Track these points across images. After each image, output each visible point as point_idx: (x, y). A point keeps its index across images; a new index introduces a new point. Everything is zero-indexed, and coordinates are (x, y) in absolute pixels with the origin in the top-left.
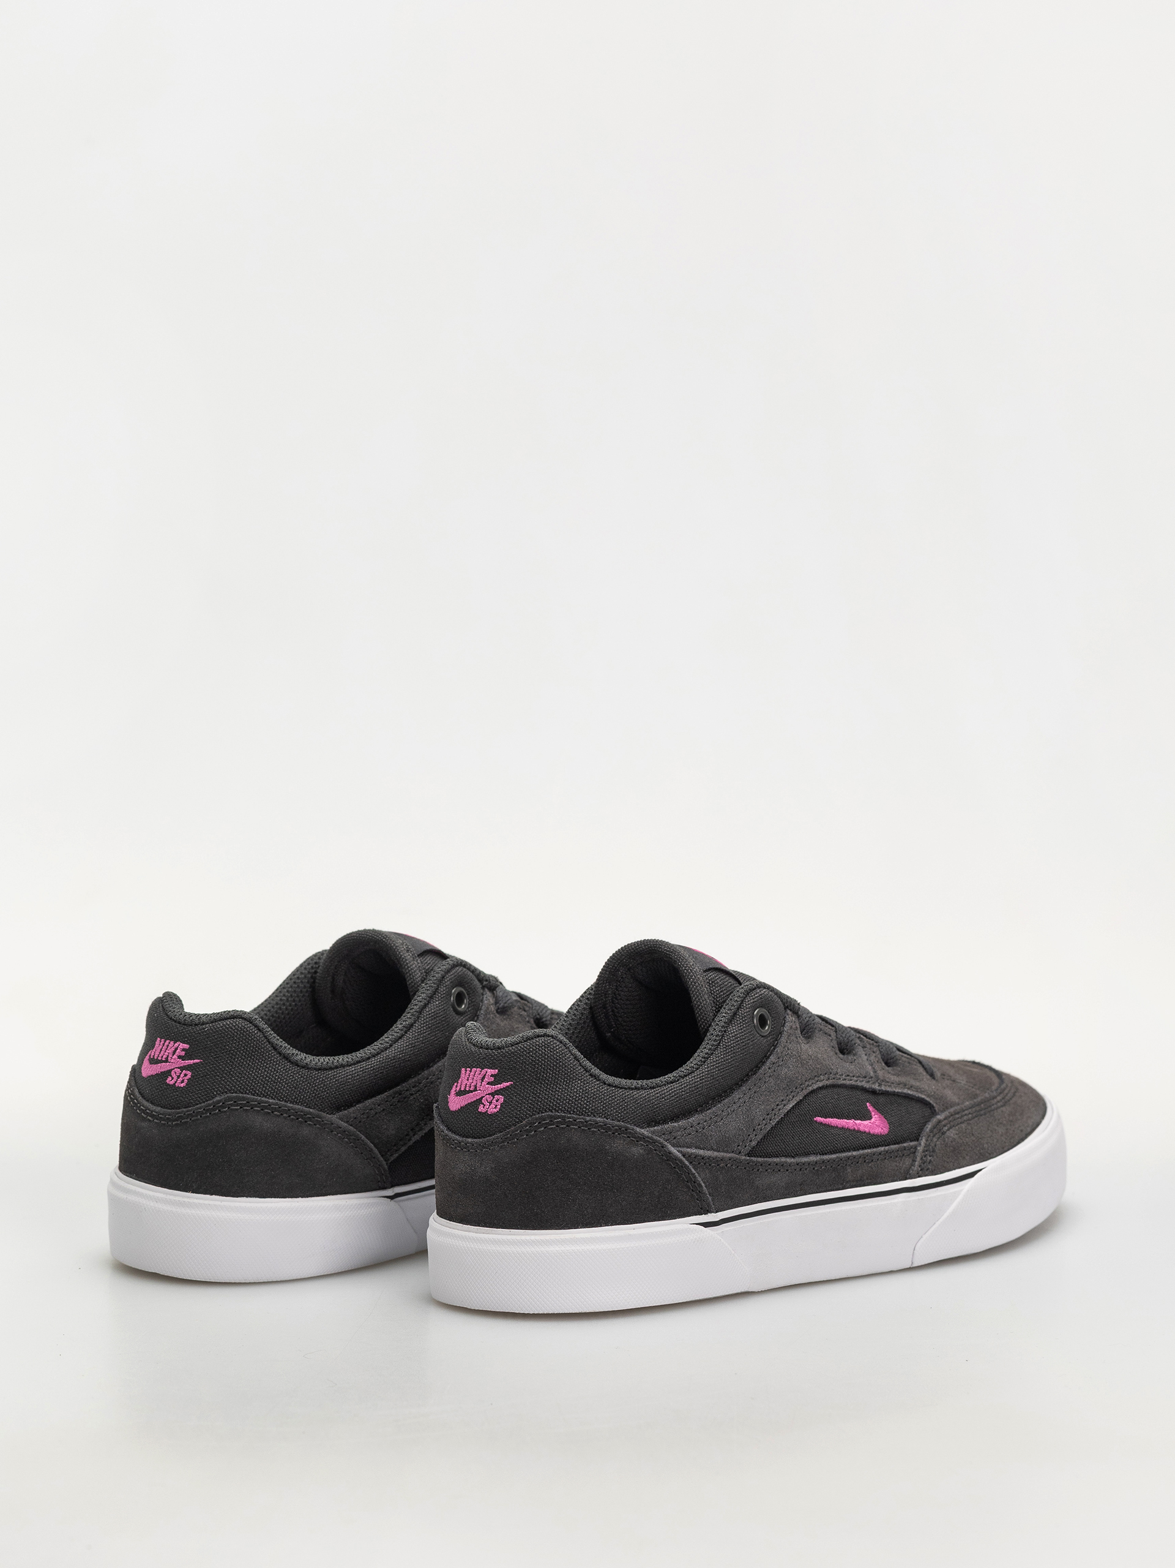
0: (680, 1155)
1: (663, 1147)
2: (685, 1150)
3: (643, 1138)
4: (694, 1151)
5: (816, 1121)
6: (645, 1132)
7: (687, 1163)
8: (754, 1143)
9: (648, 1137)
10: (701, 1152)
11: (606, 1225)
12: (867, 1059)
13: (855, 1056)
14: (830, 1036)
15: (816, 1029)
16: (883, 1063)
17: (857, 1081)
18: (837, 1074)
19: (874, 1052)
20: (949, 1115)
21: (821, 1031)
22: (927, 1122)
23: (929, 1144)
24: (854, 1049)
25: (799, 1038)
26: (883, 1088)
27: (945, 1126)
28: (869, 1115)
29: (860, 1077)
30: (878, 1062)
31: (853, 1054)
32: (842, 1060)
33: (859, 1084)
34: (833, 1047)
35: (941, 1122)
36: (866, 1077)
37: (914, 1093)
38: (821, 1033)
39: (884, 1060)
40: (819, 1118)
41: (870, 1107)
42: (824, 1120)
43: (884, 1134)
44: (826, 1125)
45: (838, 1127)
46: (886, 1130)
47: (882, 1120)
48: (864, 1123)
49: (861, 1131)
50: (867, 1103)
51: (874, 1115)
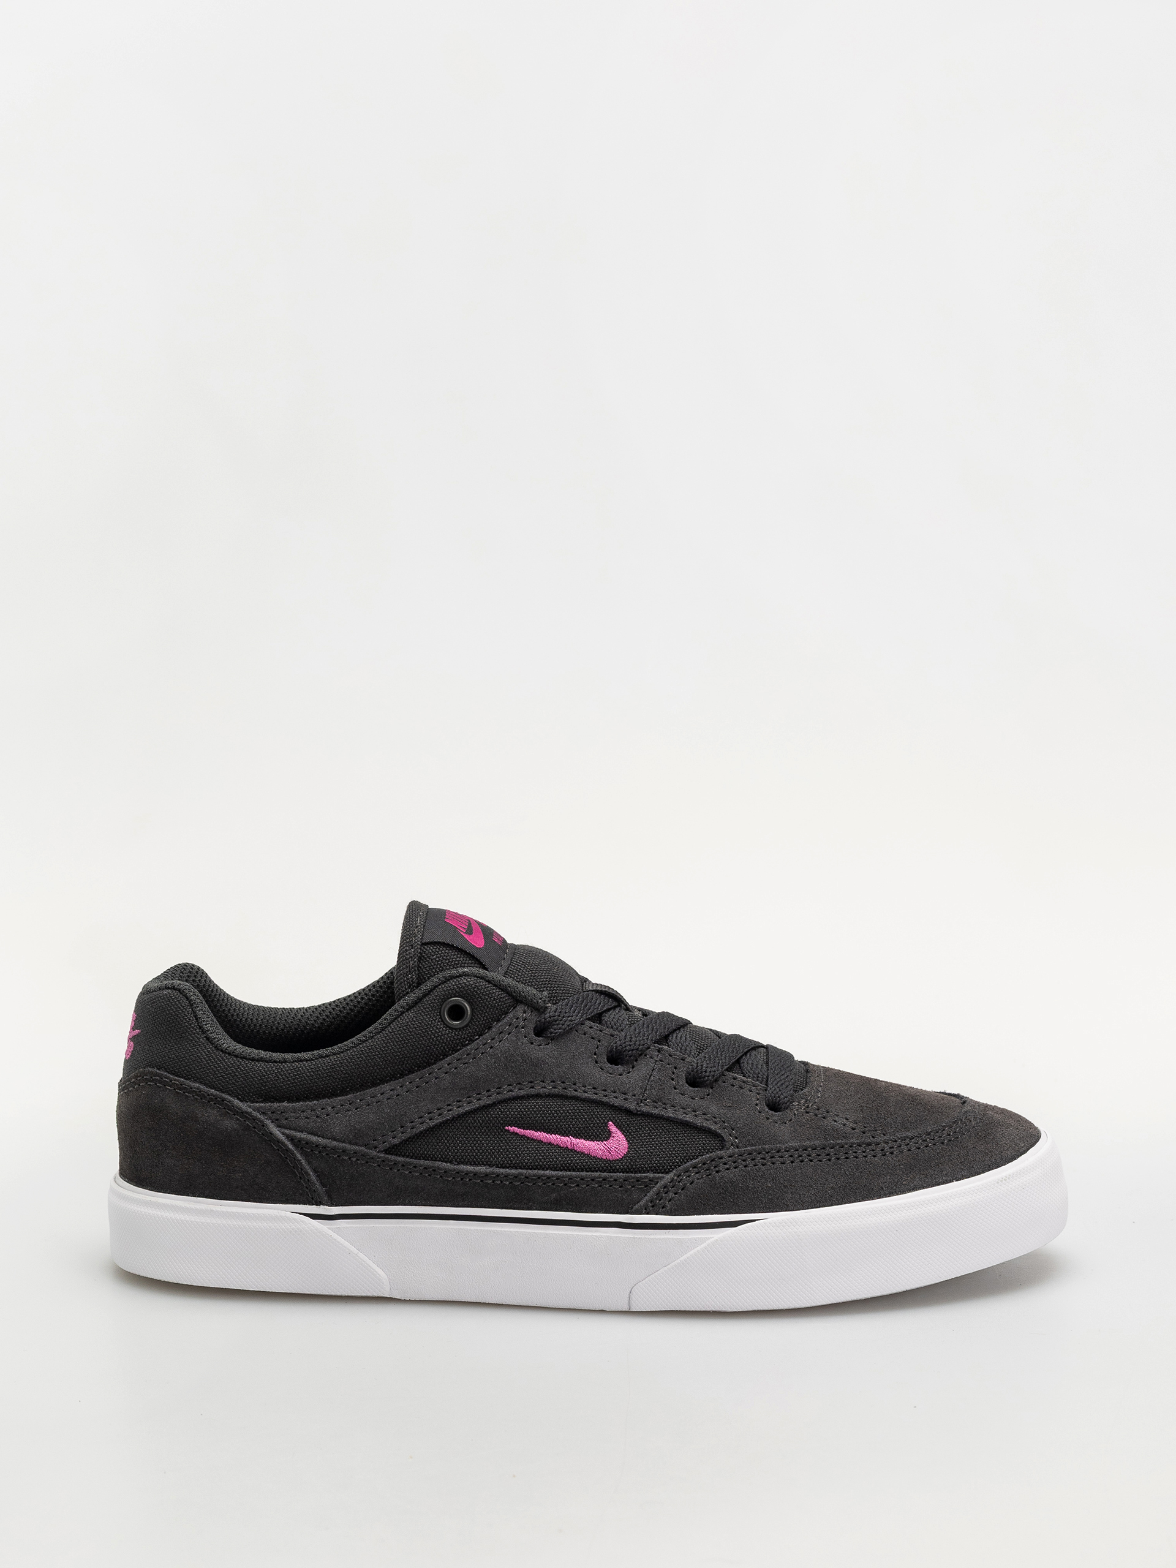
0: (282, 1138)
1: (263, 1126)
2: (293, 1133)
3: (243, 1114)
4: (304, 1136)
5: (508, 1131)
6: (244, 1106)
7: (291, 1147)
8: (396, 1141)
9: (247, 1113)
10: (314, 1139)
11: (194, 1195)
12: (648, 1074)
13: (633, 1067)
14: (599, 1041)
15: (576, 1031)
16: (683, 1081)
17: (606, 1096)
18: (575, 1084)
19: (675, 1068)
20: (744, 1153)
21: (585, 1034)
22: (697, 1156)
23: (681, 1180)
24: (636, 1061)
25: (525, 1037)
26: (645, 1109)
27: (725, 1164)
28: (606, 1136)
29: (615, 1092)
30: (673, 1079)
31: (631, 1066)
32: (602, 1069)
33: (605, 1099)
34: (595, 1054)
35: (721, 1158)
36: (625, 1094)
37: (699, 1122)
38: (583, 1036)
39: (686, 1079)
40: (513, 1128)
41: (612, 1127)
42: (521, 1131)
43: (617, 1160)
44: (523, 1136)
45: (542, 1142)
46: (625, 1156)
47: (625, 1143)
48: (588, 1143)
49: (576, 1151)
50: (611, 1123)
51: (613, 1137)
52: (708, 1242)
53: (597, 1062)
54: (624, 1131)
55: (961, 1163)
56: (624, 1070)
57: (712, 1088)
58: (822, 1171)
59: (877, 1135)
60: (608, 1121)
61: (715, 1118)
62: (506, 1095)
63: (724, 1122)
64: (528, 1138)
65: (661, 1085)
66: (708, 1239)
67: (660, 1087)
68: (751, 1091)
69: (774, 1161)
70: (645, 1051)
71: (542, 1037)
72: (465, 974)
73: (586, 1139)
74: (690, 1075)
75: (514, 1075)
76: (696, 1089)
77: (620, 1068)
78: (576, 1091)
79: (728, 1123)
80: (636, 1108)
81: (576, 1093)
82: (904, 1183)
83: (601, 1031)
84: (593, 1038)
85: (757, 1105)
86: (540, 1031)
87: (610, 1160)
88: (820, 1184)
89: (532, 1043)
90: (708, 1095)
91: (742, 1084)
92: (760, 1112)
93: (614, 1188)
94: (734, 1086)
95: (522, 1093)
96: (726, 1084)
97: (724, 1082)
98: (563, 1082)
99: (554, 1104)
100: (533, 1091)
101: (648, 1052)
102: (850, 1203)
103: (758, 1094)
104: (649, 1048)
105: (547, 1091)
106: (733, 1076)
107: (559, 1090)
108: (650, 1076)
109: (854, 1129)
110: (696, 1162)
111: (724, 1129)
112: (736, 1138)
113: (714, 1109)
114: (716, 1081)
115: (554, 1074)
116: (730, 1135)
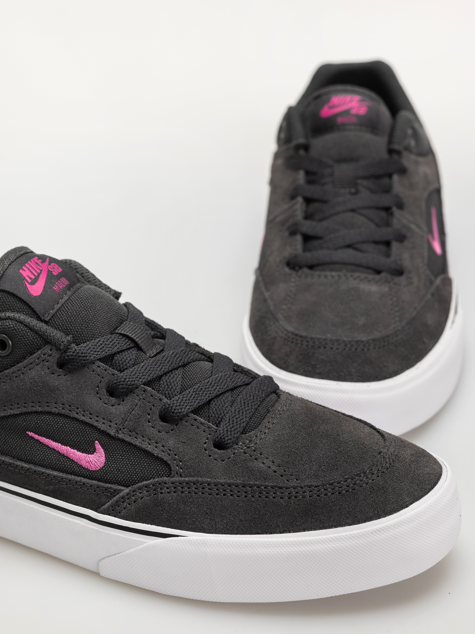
5: (28, 435)
12: (131, 408)
13: (123, 401)
14: (103, 378)
15: (88, 368)
16: (156, 417)
17: (97, 421)
18: (78, 408)
19: (153, 406)
20: (183, 483)
21: (93, 371)
22: (151, 478)
23: (134, 495)
24: (127, 396)
25: (48, 369)
26: (121, 436)
27: (167, 488)
28: (91, 450)
29: (104, 419)
30: (149, 414)
31: (122, 400)
32: (101, 400)
33: (96, 424)
34: (98, 387)
35: (165, 483)
36: (111, 422)
37: (156, 452)
38: (92, 372)
39: (159, 415)
40: (32, 433)
41: (98, 446)
42: (36, 437)
43: (95, 471)
44: (37, 440)
45: (49, 447)
46: (101, 469)
47: (103, 459)
48: (79, 453)
49: (69, 458)
50: (97, 442)
51: (97, 453)
52: (145, 545)
53: (97, 393)
54: (105, 450)
55: (348, 512)
56: (115, 403)
57: (176, 425)
58: (237, 505)
59: (291, 479)
60: (95, 440)
61: (170, 450)
62: (30, 409)
63: (176, 455)
64: (41, 443)
65: (138, 419)
66: (145, 542)
67: (137, 421)
68: (204, 431)
69: (203, 492)
70: (134, 390)
71: (62, 369)
72: (9, 318)
73: (79, 450)
74: (161, 413)
75: (35, 396)
76: (165, 424)
77: (113, 400)
78: (77, 414)
79: (178, 457)
80: (115, 435)
81: (77, 415)
82: (297, 524)
83: (105, 370)
84: (98, 375)
85: (205, 443)
86: (61, 365)
87: (90, 470)
88: (233, 515)
89: (53, 374)
90: (172, 430)
91: (200, 425)
92: (206, 450)
93: (89, 491)
94: (193, 426)
95: (40, 409)
96: (187, 424)
97: (187, 422)
98: (70, 406)
99: (62, 421)
100: (48, 409)
101: (136, 391)
102: (252, 534)
103: (210, 434)
104: (137, 388)
105: (56, 411)
106: (194, 418)
107: (66, 412)
108: (133, 410)
109: (275, 472)
110: (147, 484)
111: (174, 460)
112: (182, 469)
113: (171, 443)
114: (181, 419)
115: (64, 399)
116: (177, 466)
